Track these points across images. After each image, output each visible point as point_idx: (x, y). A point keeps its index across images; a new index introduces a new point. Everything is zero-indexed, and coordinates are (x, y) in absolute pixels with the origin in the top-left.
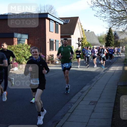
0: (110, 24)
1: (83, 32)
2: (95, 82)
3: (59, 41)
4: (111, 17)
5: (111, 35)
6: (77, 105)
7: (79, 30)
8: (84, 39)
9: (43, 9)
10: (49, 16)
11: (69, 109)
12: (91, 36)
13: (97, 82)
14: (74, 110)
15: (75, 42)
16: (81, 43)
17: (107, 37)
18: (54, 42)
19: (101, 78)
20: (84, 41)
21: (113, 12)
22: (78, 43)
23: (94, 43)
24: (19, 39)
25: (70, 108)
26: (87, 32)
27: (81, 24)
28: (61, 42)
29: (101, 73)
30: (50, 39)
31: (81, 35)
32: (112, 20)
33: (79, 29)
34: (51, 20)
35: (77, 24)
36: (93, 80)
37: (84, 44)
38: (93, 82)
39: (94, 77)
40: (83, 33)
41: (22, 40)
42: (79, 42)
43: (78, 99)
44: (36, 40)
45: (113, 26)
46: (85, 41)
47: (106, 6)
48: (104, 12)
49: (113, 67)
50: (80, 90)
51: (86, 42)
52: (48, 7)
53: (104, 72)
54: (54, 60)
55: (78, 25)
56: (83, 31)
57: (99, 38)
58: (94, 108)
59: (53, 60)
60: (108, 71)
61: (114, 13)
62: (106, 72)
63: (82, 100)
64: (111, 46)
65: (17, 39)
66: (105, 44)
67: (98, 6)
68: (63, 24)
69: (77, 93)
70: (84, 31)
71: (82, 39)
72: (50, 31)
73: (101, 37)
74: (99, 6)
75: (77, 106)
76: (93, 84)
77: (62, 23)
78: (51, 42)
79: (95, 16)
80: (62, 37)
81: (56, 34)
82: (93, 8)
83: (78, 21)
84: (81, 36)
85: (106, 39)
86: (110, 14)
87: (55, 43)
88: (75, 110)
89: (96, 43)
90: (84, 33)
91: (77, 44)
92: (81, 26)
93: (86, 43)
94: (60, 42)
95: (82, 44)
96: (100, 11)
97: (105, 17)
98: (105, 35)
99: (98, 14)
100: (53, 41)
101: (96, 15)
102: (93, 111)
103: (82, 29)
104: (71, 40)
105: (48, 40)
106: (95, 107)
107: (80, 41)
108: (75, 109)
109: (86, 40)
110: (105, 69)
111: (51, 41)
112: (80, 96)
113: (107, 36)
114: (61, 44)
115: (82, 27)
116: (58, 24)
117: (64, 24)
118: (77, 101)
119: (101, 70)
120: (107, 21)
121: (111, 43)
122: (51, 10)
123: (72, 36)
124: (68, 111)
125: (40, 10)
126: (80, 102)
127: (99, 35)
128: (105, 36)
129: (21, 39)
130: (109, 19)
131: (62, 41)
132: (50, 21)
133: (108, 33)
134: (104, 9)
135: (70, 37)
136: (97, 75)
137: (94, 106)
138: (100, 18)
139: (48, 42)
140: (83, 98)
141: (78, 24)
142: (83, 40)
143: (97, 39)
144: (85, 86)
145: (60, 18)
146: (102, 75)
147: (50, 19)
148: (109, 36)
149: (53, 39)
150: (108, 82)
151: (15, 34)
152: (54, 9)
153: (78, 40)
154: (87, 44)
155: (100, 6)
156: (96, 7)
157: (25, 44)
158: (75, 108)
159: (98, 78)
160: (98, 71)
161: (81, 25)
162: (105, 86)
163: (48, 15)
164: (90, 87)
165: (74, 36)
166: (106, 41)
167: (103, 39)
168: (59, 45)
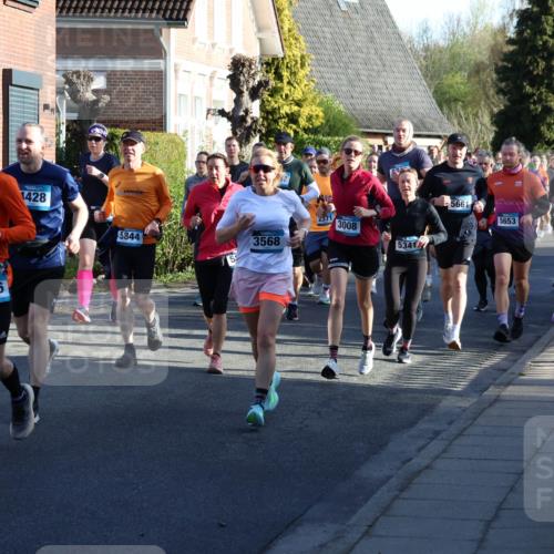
2: (382, 495)
3: (40, 77)
8: (285, 74)
12: (361, 39)
13: (404, 488)
15: (196, 98)
16: (255, 109)
17: (508, 57)
19: (444, 451)
20: (286, 89)
22: (229, 107)
23: (382, 114)
28: (60, 92)
29: (447, 403)
31: (260, 29)
36: (371, 471)
37: (293, 118)
38: (367, 491)
39: (377, 446)
40: (278, 11)
42: (238, 102)
46: (298, 95)
51: (307, 98)
57: (436, 66)
60: (512, 391)
62: (492, 392)
66: (487, 119)
71: (273, 65)
73: (454, 57)
76: (367, 511)
81: (14, 14)
84: (260, 40)
85: (498, 71)
90: (286, 12)
91: (222, 113)
93: (305, 111)
94: (49, 95)
95: (269, 114)
98: (495, 34)
104: (159, 77)
107: (254, 94)
109: (309, 78)
110: (487, 364)
113: (511, 42)
114: (64, 117)
119: (445, 373)
121: (548, 110)
123: (173, 38)
127: (439, 37)
128: (494, 50)
131: (69, 81)
133: (524, 17)
135: (158, 51)
136: (412, 424)
142: (279, 77)
143: (419, 74)
144: (290, 524)
146: (454, 429)
148: (534, 50)
150: (512, 489)
153: (235, 83)
154: (317, 123)
159: (420, 450)
164: (338, 537)
165: (194, 40)
166: (500, 91)
167: (478, 69)
168: (48, 120)
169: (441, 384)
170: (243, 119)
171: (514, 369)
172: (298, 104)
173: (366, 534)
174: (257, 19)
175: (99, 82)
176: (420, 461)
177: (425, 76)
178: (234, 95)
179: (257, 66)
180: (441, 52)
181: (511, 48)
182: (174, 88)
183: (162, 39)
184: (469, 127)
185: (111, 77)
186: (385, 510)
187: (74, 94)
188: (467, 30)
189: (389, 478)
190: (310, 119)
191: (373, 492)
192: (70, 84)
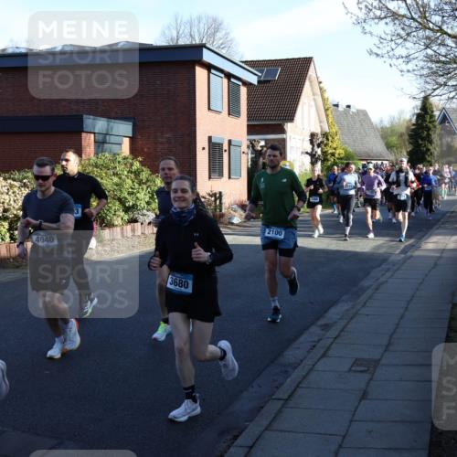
0: (426, 82)
1: (329, 112)
2: (369, 292)
3: (241, 142)
4: (429, 59)
5: (430, 122)
6: (308, 374)
7: (313, 103)
8: (330, 138)
9: (187, 31)
10: (208, 57)
11: (277, 388)
12: (358, 125)
13: (377, 289)
14: (295, 390)
15: (298, 148)
16: (319, 151)
17: (413, 130)
18: (226, 147)
19: (392, 275)
20: (330, 144)
21: (438, 38)
22: (309, 151)
23: (366, 152)
24: (100, 138)
25: (281, 384)
26: (341, 113)
27: (320, 83)
28: (248, 147)
29: (392, 258)
30: (210, 138)
31: (320, 122)
32: (432, 68)
33: (315, 100)
34: (213, 71)
35: (307, 83)
36: (365, 283)
37: (333, 155)
38: (363, 290)
39: (367, 274)
40: (327, 116)
41: (113, 139)
42: (313, 149)
43: (309, 352)
44: (161, 140)
45: (435, 90)
46: (335, 146)
47: (413, 18)
48: (405, 40)
49: (434, 239)
50: (318, 319)
51: (338, 147)
52: (202, 25)
53: (403, 256)
54: (223, 211)
55: (311, 85)
56: (326, 110)
57: (385, 134)
58: (368, 383)
59: (221, 210)
60: (417, 253)
61: (440, 44)
62: (409, 254)
63: (324, 355)
64: (429, 162)
65: (92, 136)
66: (405, 153)
67: (382, 19)
68: (256, 83)
69: (307, 328)
70: (330, 109)
71: (325, 135)
72: (209, 109)
73: (392, 131)
74: (385, 18)
75: (304, 377)
76: (363, 297)
77: (254, 80)
78: (215, 149)
79: (371, 53)
80: (252, 130)
81: (232, 120)
82: (364, 25)
83: (310, 73)
84: (321, 127)
85: (410, 136)
86: (427, 47)
87: (227, 152)
88: (299, 391)
89: (375, 152)
90: (330, 116)
91: (307, 153)
92: (321, 89)
93: (338, 152)
94: (244, 148)
95: (324, 153)
96: (389, 38)
97: (408, 59)
98: (408, 122)
99: (381, 46)
100: (220, 145)
101: (375, 50)
102: (364, 396)
103: (324, 100)
104: (284, 141)
105: (201, 142)
106: (371, 379)
107: (319, 146)
108: (298, 386)
109: (339, 139)
110: (407, 243)
111: (215, 144)
112: (316, 339)
113: (414, 125)
114: (250, 156)
115: (326, 96)
116: (240, 83)
117: (259, 82)
118: (305, 358)
119: (391, 247)
120: (414, 70)
121: (429, 150)
122: (214, 34)
123: (289, 126)
124: (273, 395)
125: (175, 35)
126: (316, 363)
127: (387, 124)
128: (408, 128)
129: (108, 137)
130: (422, 64)
131: (251, 143)
132: (209, 72)
133: (419, 116)
134: (403, 29)
135: (283, 131)
136: (380, 265)
137: (367, 376)
138: (389, 61)
139: (204, 149)
140: (328, 348)
141: (311, 82)
142: (328, 139)
143: (379, 138)
144: (334, 303)
145: (246, 62)
146: (395, 268)
147: (209, 67)
148: (423, 128)
149: (222, 136)
150: (417, 289)
151: (89, 121)
152: (224, 32)
153: (312, 142)
154: (342, 156)
155: (388, 20)
156: (376, 21)
157: (123, 155)
158: (300, 383)
159: (383, 275)
160: (381, 251)
161: (321, 85)
162: (408, 305)
163: (204, 50)
164: (353, 308)
165: (296, 127)
166: (410, 143)
167: (401, 135)
168: (244, 157)
169: (390, 251)
170: (315, 155)
171: (417, 245)
172: (335, 149)
173: (363, 306)
174: (319, 118)
175: (262, 143)
176: (382, 280)
177: (382, 137)
178: (311, 146)
179: (320, 136)
180: (387, 128)
181: (413, 127)
182: (289, 145)
183: (285, 127)
184: (398, 156)
185: (266, 140)
186: (370, 298)
187: (253, 147)
188: (397, 121)
189: (371, 285)
190: (339, 154)
191: (365, 291)
192: (252, 145)
